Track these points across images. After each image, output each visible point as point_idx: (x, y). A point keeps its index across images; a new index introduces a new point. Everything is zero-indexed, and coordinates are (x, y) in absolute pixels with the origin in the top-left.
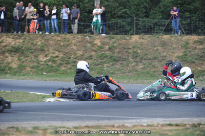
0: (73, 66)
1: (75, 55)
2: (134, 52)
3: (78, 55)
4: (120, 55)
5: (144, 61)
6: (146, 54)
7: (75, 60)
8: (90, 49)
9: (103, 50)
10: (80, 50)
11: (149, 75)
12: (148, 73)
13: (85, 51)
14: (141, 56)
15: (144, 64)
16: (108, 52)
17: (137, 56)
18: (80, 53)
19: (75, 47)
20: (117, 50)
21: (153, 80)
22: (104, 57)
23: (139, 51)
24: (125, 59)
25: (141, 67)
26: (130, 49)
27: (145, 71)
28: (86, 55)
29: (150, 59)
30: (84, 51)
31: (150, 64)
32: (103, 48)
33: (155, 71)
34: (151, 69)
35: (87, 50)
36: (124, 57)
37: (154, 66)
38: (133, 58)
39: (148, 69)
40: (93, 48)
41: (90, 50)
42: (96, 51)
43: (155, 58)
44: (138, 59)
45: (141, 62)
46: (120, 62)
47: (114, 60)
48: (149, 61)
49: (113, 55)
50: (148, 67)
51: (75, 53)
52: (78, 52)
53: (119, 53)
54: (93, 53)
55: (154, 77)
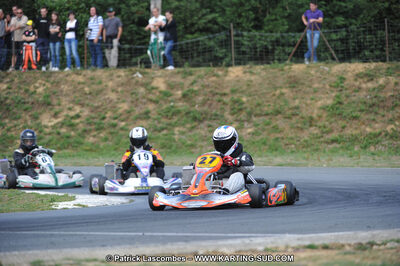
0: (111, 133)
1: (115, 112)
2: (235, 102)
3: (120, 111)
4: (206, 108)
5: (254, 119)
6: (259, 105)
7: (115, 121)
8: (144, 97)
9: (170, 99)
10: (124, 102)
11: (267, 147)
12: (264, 143)
13: (135, 103)
14: (248, 110)
15: (256, 125)
16: (181, 104)
17: (241, 110)
18: (124, 106)
19: (113, 96)
20: (200, 98)
21: (276, 156)
22: (174, 114)
23: (244, 99)
24: (216, 115)
25: (250, 130)
26: (225, 94)
27: (258, 138)
28: (137, 111)
29: (267, 115)
30: (132, 102)
31: (268, 124)
32: (170, 95)
33: (277, 139)
34: (269, 134)
35: (137, 100)
36: (214, 112)
37: (276, 128)
38: (233, 114)
39: (264, 135)
40: (151, 96)
41: (144, 100)
42: (156, 102)
43: (278, 112)
44: (243, 116)
45: (249, 121)
46: (207, 122)
47: (195, 119)
48: (266, 119)
49: (192, 109)
50: (264, 130)
51: (114, 108)
52: (120, 105)
53: (203, 103)
54: (151, 107)
55: (276, 150)
